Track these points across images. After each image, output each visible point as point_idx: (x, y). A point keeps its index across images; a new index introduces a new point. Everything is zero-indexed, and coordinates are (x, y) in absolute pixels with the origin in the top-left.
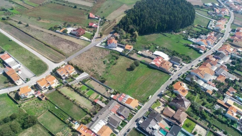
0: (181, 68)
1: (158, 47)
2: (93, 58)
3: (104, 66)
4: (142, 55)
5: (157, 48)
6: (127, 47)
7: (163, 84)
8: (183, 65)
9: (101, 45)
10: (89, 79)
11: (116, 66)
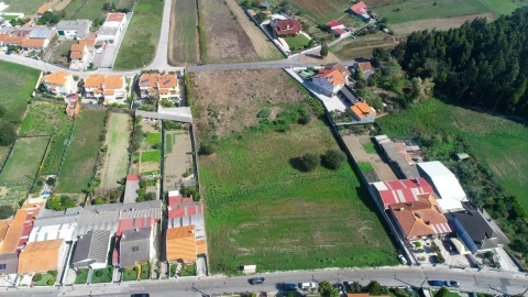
0: (474, 265)
1: (463, 156)
2: (246, 91)
3: (250, 121)
4: (380, 150)
5: (456, 158)
6: (360, 107)
7: (342, 265)
8: (495, 265)
9: (299, 73)
10: (185, 129)
11: (281, 136)
